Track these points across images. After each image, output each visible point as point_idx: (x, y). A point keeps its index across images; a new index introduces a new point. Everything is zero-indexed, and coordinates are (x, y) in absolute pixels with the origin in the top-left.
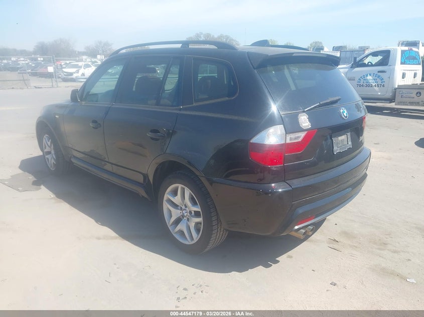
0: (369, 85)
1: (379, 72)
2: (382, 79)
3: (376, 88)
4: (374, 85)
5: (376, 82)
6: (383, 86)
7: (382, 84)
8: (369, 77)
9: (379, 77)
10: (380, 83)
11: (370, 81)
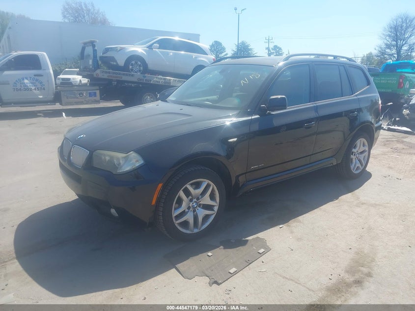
0: (27, 89)
1: (35, 75)
2: (41, 83)
3: (37, 92)
4: (33, 88)
5: (35, 86)
6: (44, 89)
7: (43, 87)
8: (26, 81)
9: (37, 80)
10: (39, 86)
11: (28, 85)
